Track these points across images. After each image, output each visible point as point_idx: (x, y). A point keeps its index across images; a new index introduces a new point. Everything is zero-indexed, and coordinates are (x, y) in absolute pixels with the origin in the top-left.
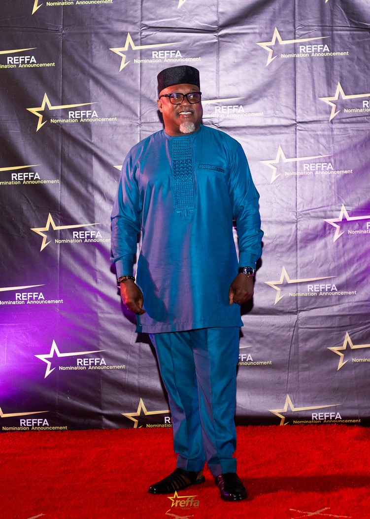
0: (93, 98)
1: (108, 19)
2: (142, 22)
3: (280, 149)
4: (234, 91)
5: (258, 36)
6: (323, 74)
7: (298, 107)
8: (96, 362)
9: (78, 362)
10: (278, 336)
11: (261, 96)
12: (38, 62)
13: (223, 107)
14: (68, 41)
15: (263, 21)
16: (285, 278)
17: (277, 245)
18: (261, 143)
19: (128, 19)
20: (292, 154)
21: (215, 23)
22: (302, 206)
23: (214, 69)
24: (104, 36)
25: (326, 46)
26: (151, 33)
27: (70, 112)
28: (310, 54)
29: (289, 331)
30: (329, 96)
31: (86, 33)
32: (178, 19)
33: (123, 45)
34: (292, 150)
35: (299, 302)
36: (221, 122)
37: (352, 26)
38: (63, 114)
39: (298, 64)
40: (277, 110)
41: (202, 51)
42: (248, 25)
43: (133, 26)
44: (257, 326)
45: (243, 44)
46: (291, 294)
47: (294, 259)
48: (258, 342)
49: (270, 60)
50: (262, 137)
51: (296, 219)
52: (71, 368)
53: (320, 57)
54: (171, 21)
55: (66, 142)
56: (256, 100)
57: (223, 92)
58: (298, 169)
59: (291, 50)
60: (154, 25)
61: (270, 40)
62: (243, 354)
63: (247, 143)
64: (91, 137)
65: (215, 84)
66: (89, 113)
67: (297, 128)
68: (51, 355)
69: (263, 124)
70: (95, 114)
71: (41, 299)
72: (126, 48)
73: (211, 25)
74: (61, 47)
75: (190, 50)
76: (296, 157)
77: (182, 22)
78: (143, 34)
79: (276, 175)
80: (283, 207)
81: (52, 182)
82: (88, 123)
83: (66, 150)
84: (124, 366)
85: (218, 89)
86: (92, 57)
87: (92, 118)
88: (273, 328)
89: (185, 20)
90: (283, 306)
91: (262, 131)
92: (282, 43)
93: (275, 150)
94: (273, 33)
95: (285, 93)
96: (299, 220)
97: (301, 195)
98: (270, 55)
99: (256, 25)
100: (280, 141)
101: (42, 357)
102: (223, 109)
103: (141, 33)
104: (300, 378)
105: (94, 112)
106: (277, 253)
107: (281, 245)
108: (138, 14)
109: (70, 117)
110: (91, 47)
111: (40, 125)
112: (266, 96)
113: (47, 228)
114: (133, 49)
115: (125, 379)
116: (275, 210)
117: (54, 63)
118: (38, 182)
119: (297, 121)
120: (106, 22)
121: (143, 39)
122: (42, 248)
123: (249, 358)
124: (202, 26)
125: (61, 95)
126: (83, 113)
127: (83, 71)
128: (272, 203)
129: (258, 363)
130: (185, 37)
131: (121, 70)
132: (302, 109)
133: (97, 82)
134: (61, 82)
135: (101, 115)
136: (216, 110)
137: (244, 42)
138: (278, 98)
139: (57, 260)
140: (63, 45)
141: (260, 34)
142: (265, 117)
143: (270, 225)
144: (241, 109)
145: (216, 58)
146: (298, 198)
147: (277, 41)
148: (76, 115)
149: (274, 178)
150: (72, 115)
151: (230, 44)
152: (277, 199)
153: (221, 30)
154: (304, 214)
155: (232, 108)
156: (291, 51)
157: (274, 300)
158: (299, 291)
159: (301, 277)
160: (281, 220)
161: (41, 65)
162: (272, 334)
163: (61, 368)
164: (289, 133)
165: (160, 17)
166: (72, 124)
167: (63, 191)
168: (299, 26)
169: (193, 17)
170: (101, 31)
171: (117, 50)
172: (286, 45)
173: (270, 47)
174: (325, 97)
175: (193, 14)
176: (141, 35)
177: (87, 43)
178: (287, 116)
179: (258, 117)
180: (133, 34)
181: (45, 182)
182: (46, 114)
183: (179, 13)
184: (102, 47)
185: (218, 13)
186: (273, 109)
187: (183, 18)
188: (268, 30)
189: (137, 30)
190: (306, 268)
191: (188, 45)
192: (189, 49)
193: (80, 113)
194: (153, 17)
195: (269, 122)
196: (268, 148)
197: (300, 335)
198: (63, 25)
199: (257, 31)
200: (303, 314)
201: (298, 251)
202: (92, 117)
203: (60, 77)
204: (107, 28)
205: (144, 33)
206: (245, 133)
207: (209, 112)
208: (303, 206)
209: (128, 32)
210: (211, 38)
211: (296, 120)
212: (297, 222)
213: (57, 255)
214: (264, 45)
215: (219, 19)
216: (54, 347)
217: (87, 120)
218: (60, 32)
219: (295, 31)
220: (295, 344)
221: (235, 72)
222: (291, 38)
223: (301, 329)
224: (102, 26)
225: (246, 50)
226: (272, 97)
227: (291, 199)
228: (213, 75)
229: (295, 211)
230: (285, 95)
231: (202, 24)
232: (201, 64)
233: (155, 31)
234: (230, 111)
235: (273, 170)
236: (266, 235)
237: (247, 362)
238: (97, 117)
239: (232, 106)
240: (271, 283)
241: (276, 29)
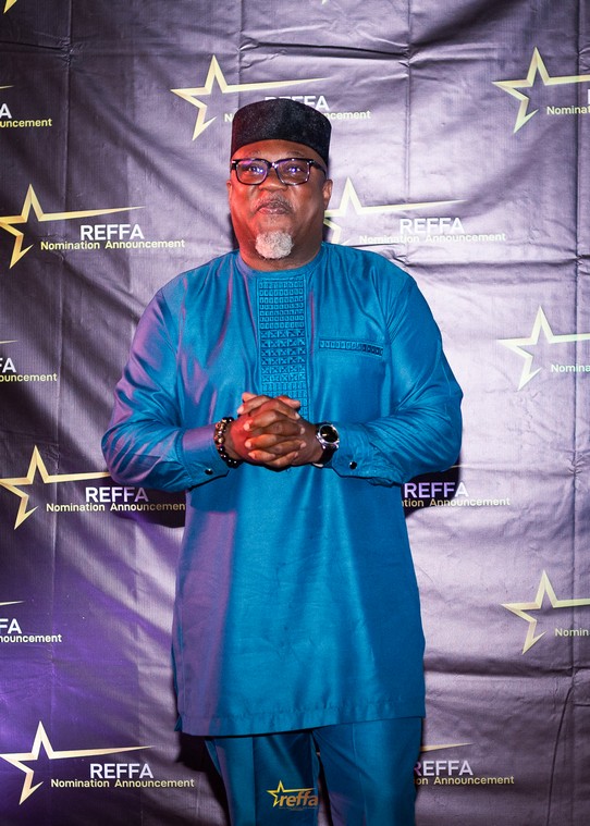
0: (134, 197)
1: (170, 26)
2: (245, 33)
3: (540, 314)
4: (442, 186)
5: (496, 67)
7: (581, 224)
8: (131, 771)
9: (93, 771)
10: (528, 722)
11: (501, 199)
12: (16, 116)
13: (416, 220)
14: (81, 71)
15: (509, 35)
17: (531, 523)
18: (499, 301)
19: (214, 26)
20: (567, 326)
21: (404, 36)
22: (586, 439)
23: (399, 138)
24: (161, 61)
26: (264, 56)
27: (83, 227)
29: (554, 711)
31: (122, 55)
32: (323, 28)
33: (201, 82)
34: (566, 317)
35: (576, 649)
36: (412, 253)
38: (69, 230)
40: (536, 230)
41: (374, 97)
42: (476, 41)
43: (224, 42)
44: (484, 699)
45: (464, 84)
46: (558, 632)
47: (569, 555)
48: (486, 734)
49: (521, 120)
50: (502, 288)
51: (572, 468)
52: (77, 784)
54: (307, 32)
55: (74, 292)
56: (490, 206)
57: (418, 188)
58: (579, 359)
59: (567, 97)
60: (269, 40)
61: (523, 76)
62: (453, 759)
63: (469, 299)
64: (128, 282)
65: (400, 170)
66: (124, 229)
67: (580, 268)
68: (34, 755)
69: (504, 259)
70: (137, 232)
71: (15, 633)
72: (208, 89)
73: (395, 41)
74: (67, 85)
75: (348, 95)
76: (575, 333)
77: (329, 34)
78: (244, 59)
79: (532, 370)
80: (544, 441)
81: (43, 378)
82: (123, 251)
83: (73, 310)
84: (192, 781)
85: (407, 181)
86: (133, 107)
87: (132, 241)
88: (518, 703)
89: (338, 30)
90: (540, 658)
91: (503, 274)
92: (550, 82)
93: (530, 318)
94: (528, 60)
95: (554, 193)
96: (579, 469)
97: (583, 414)
98: (522, 110)
99: (492, 42)
100: (540, 296)
101: (14, 759)
103: (242, 56)
104: (575, 814)
105: (137, 227)
106: (530, 541)
107: (539, 524)
108: (236, 15)
109: (83, 238)
110: (132, 87)
111: (17, 255)
112: (512, 199)
113: (30, 479)
114: (224, 92)
115: (195, 808)
116: (527, 447)
117: (50, 120)
118: (11, 378)
119: (579, 253)
120: (165, 32)
121: (244, 70)
122: (18, 523)
123: (466, 768)
124: (374, 44)
125: (64, 190)
126: (112, 229)
127: (114, 137)
128: (521, 431)
129: (483, 781)
130: (337, 67)
131: (196, 135)
133: (144, 162)
134: (65, 162)
135: (151, 235)
136: (402, 226)
137: (464, 79)
138: (538, 202)
139: (49, 549)
140: (70, 79)
141: (502, 62)
142: (510, 245)
143: (516, 480)
144: (457, 225)
145: (403, 113)
146: (578, 421)
147: (538, 76)
148: (97, 233)
149: (526, 376)
150: (88, 234)
151: (435, 82)
152: (532, 424)
153: (414, 54)
155: (438, 223)
156: (568, 101)
157: (521, 644)
158: (576, 624)
159: (583, 595)
160: (541, 468)
161: (22, 124)
162: (517, 717)
163: (55, 783)
164: (560, 281)
165: (283, 22)
166: (87, 252)
167: (66, 399)
168: (588, 46)
169: (355, 24)
170: (155, 51)
171: (187, 93)
172: (559, 88)
173: (523, 91)
175: (355, 15)
176: (240, 61)
177: (123, 76)
178: (556, 242)
179: (495, 242)
180: (223, 59)
181: (26, 378)
182: (32, 231)
183: (325, 14)
184: (154, 85)
185: (410, 16)
186: (528, 226)
187: (334, 25)
188: (519, 55)
189: (233, 49)
191: (343, 84)
192: (346, 92)
193: (105, 229)
194: (268, 22)
195: (517, 255)
196: (513, 311)
197: (576, 720)
198: (71, 37)
199: (495, 55)
200: (584, 676)
201: (576, 538)
202: (132, 238)
203: (63, 149)
204: (168, 45)
205: (248, 57)
206: (465, 279)
207: (387, 231)
209: (212, 55)
210: (393, 69)
211: (576, 252)
212: (575, 475)
213: (50, 537)
214: (509, 87)
215: (411, 28)
216: (41, 736)
217: (119, 245)
218: (64, 52)
219: (578, 56)
220: (565, 739)
221: (446, 144)
222: (569, 71)
223: (579, 708)
224: (155, 40)
225: (470, 97)
226: (526, 202)
227: (562, 424)
228: (397, 150)
229: (571, 449)
230: (553, 196)
231: (375, 39)
232: (371, 126)
233: (271, 53)
234: (432, 229)
235: (524, 359)
236: (507, 501)
237: (460, 777)
238: (142, 237)
239: (436, 220)
240: (516, 607)
241: (536, 52)
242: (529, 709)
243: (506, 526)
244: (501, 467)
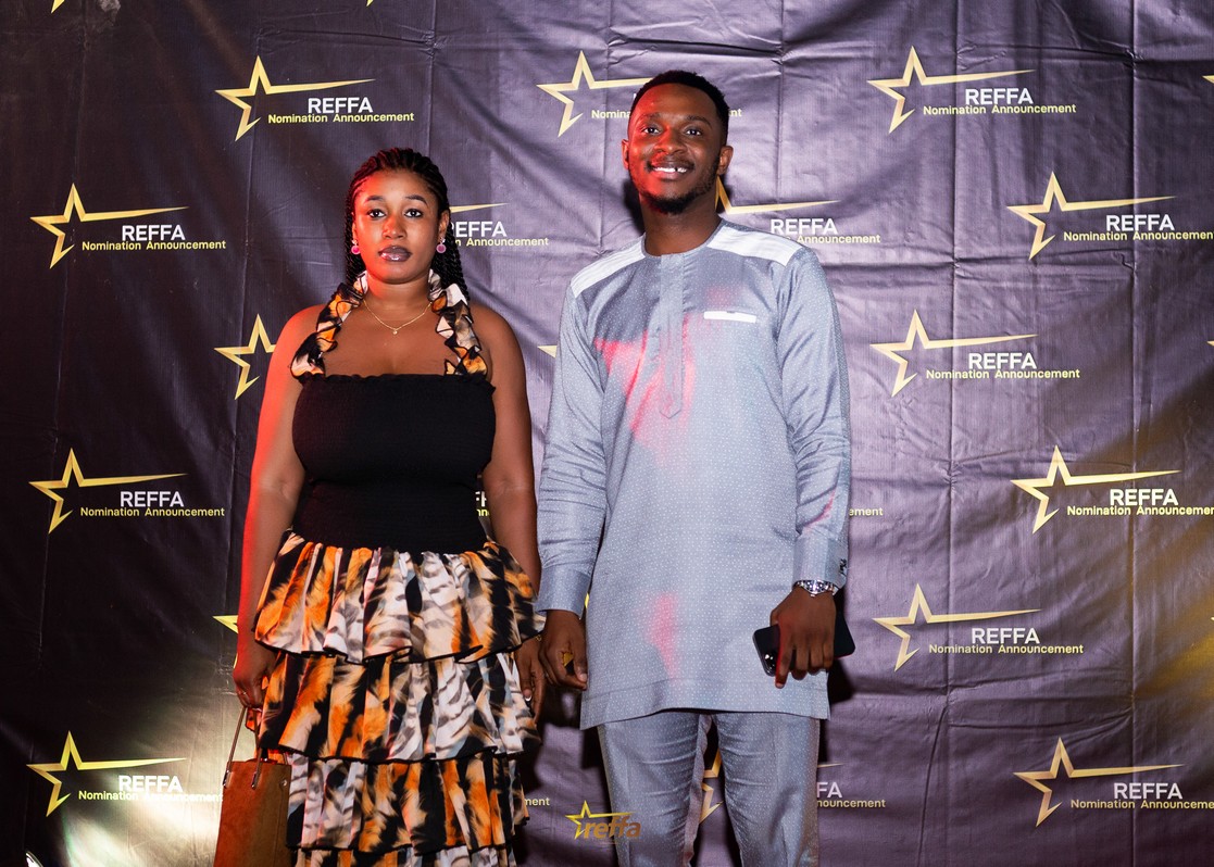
0: (497, 194)
1: (537, 20)
2: (613, 29)
3: (916, 318)
4: (813, 185)
5: (871, 65)
6: (1017, 154)
7: (958, 226)
10: (900, 743)
11: (877, 200)
12: (378, 110)
13: (788, 221)
14: (446, 66)
15: (885, 33)
16: (919, 612)
17: (905, 534)
18: (873, 304)
19: (582, 20)
20: (943, 330)
21: (778, 34)
22: (962, 448)
23: (771, 137)
24: (525, 57)
25: (1025, 91)
26: (632, 52)
28: (989, 108)
29: (927, 732)
30: (1030, 203)
31: (488, 50)
32: (694, 25)
33: (568, 78)
34: (942, 322)
35: (950, 668)
37: (1086, 48)
39: (961, 129)
40: (913, 232)
41: (746, 95)
42: (850, 39)
43: (592, 37)
44: (854, 717)
45: (838, 82)
46: (933, 648)
47: (942, 570)
48: (855, 755)
49: (897, 119)
50: (875, 291)
51: (948, 477)
53: (1011, 115)
54: (676, 28)
56: (863, 207)
57: (788, 188)
58: (955, 365)
59: (944, 97)
60: (638, 36)
61: (899, 75)
64: (489, 279)
65: (771, 169)
66: (486, 226)
67: (956, 272)
69: (878, 262)
70: (499, 230)
72: (575, 84)
73: (768, 38)
74: (430, 80)
76: (952, 338)
77: (701, 31)
78: (613, 54)
79: (906, 377)
80: (919, 450)
82: (485, 248)
84: (547, 799)
85: (778, 180)
86: (498, 102)
87: (494, 238)
88: (890, 723)
89: (709, 26)
90: (913, 675)
91: (877, 277)
92: (927, 81)
93: (904, 322)
94: (905, 58)
95: (930, 194)
96: (954, 479)
97: (961, 424)
98: (899, 109)
99: (868, 40)
100: (917, 300)
102: (788, 227)
103: (610, 52)
104: (950, 840)
105: (499, 224)
106: (904, 553)
107: (914, 535)
108: (605, 10)
110: (497, 82)
112: (888, 201)
114: (591, 88)
115: (550, 829)
117: (412, 115)
119: (956, 256)
120: (532, 27)
121: (613, 66)
123: (835, 790)
124: (745, 41)
126: (474, 226)
127: (477, 133)
128: (894, 439)
129: (853, 803)
130: (707, 64)
131: (562, 131)
132: (968, 231)
133: (507, 158)
135: (513, 233)
136: (773, 227)
137: (839, 78)
138: (914, 204)
140: (433, 74)
141: (877, 61)
142: (884, 247)
143: (889, 489)
144: (830, 227)
145: (775, 111)
146: (954, 429)
147: (914, 76)
148: (458, 229)
149: (900, 383)
151: (808, 81)
152: (906, 432)
153: (788, 51)
154: (966, 466)
155: (810, 224)
156: (945, 101)
157: (893, 660)
158: (951, 642)
159: (958, 610)
160: (915, 477)
161: (383, 118)
162: (889, 737)
164: (937, 284)
165: (652, 18)
168: (965, 46)
169: (726, 21)
170: (519, 46)
171: (554, 89)
172: (936, 88)
173: (899, 91)
174: (1019, 204)
175: (727, 12)
176: (608, 57)
177: (487, 70)
178: (934, 245)
179: (869, 245)
180: (590, 55)
183: (696, 10)
184: (520, 80)
185: (783, 13)
186: (903, 229)
187: (705, 21)
188: (894, 54)
189: (601, 45)
190: (968, 589)
193: (467, 226)
194: (637, 18)
195: (892, 257)
196: (889, 315)
197: (951, 741)
198: (435, 30)
199: (870, 54)
200: (959, 695)
201: (952, 551)
202: (494, 235)
203: (425, 143)
204: (534, 40)
205: (618, 53)
206: (839, 282)
208: (966, 449)
209: (579, 50)
210: (765, 66)
211: (952, 255)
212: (950, 485)
214: (885, 86)
215: (784, 26)
217: (481, 243)
218: (428, 46)
219: (956, 54)
220: (939, 760)
221: (818, 143)
222: (947, 71)
223: (953, 729)
224: (522, 35)
225: (843, 96)
226: (901, 203)
227: (937, 432)
228: (769, 150)
229: (947, 458)
230: (930, 198)
231: (746, 36)
232: (743, 124)
233: (640, 49)
234: (804, 230)
235: (899, 365)
236: (880, 512)
237: (829, 799)
238: (505, 235)
239: (809, 220)
240: (888, 621)
241: (913, 51)
242: (901, 729)
243: (878, 538)
244: (874, 475)
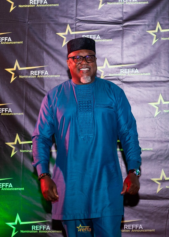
0: (46, 63)
1: (56, 16)
2: (77, 18)
3: (160, 95)
4: (132, 59)
5: (147, 27)
8: (44, 228)
9: (33, 228)
10: (158, 213)
11: (149, 63)
12: (13, 41)
13: (125, 69)
14: (31, 28)
15: (150, 18)
16: (163, 177)
17: (159, 155)
18: (149, 92)
19: (68, 16)
20: (168, 99)
21: (121, 18)
23: (120, 46)
24: (53, 25)
26: (82, 24)
27: (31, 71)
29: (166, 210)
31: (43, 24)
32: (99, 16)
33: (65, 31)
34: (168, 96)
36: (124, 78)
38: (27, 72)
40: (159, 72)
41: (113, 35)
42: (141, 20)
43: (71, 20)
44: (146, 207)
45: (138, 31)
46: (167, 187)
48: (147, 217)
49: (154, 41)
50: (149, 88)
52: (28, 232)
54: (94, 17)
55: (29, 90)
56: (146, 65)
57: (125, 61)
59: (167, 35)
60: (84, 20)
61: (155, 29)
62: (137, 224)
63: (140, 91)
64: (44, 87)
65: (120, 55)
66: (43, 72)
68: (16, 223)
69: (150, 80)
70: (46, 73)
71: (11, 187)
72: (66, 33)
73: (119, 19)
74: (27, 32)
75: (106, 35)
77: (101, 18)
78: (77, 24)
79: (158, 112)
80: (162, 132)
81: (19, 114)
82: (42, 78)
83: (28, 95)
85: (122, 58)
86: (46, 38)
88: (156, 208)
89: (103, 17)
90: (162, 194)
91: (150, 84)
92: (162, 31)
93: (158, 97)
94: (156, 25)
95: (164, 62)
98: (155, 38)
99: (146, 20)
100: (161, 91)
101: (10, 224)
102: (125, 71)
103: (76, 24)
105: (46, 71)
106: (158, 161)
107: (161, 156)
108: (74, 13)
109: (31, 75)
110: (45, 32)
111: (13, 79)
112: (152, 63)
113: (15, 143)
114: (71, 34)
116: (157, 134)
117: (22, 42)
118: (10, 114)
120: (54, 17)
121: (77, 28)
122: (12, 155)
123: (141, 227)
124: (113, 20)
125: (26, 61)
126: (39, 72)
127: (40, 47)
128: (155, 129)
129: (146, 231)
130: (102, 27)
131: (63, 46)
133: (48, 53)
134: (26, 53)
135: (50, 73)
136: (121, 71)
137: (138, 30)
138: (159, 64)
139: (21, 163)
141: (149, 25)
142: (152, 76)
143: (154, 143)
144: (137, 71)
145: (121, 40)
147: (159, 29)
148: (35, 73)
149: (157, 113)
150: (33, 73)
151: (130, 31)
152: (158, 127)
153: (124, 23)
155: (131, 70)
157: (156, 190)
160: (161, 140)
161: (14, 43)
162: (155, 212)
163: (22, 231)
164: (166, 86)
165: (87, 14)
166: (33, 78)
167: (26, 120)
169: (107, 15)
170: (52, 23)
171: (61, 34)
172: (165, 32)
173: (155, 33)
175: (108, 13)
176: (75, 25)
177: (43, 29)
178: (164, 75)
179: (147, 75)
180: (70, 25)
181: (15, 114)
182: (17, 73)
183: (99, 12)
184: (51, 32)
185: (123, 13)
186: (156, 71)
187: (101, 15)
188: (153, 23)
189: (74, 22)
191: (104, 31)
193: (37, 72)
194: (83, 15)
195: (154, 79)
196: (153, 95)
198: (28, 19)
199: (147, 23)
202: (45, 74)
203: (26, 50)
204: (56, 21)
205: (78, 24)
206: (139, 86)
207: (117, 72)
209: (68, 24)
210: (118, 27)
213: (21, 160)
214: (151, 32)
215: (123, 16)
216: (18, 218)
217: (41, 77)
218: (26, 23)
221: (133, 48)
222: (168, 28)
224: (52, 20)
225: (139, 35)
226: (156, 64)
227: (167, 127)
228: (119, 50)
231: (113, 19)
232: (112, 43)
233: (84, 23)
234: (130, 72)
235: (156, 108)
236: (152, 149)
237: (139, 230)
238: (48, 74)
240: (155, 180)
241: (158, 23)
243: (151, 156)
244: (150, 139)
